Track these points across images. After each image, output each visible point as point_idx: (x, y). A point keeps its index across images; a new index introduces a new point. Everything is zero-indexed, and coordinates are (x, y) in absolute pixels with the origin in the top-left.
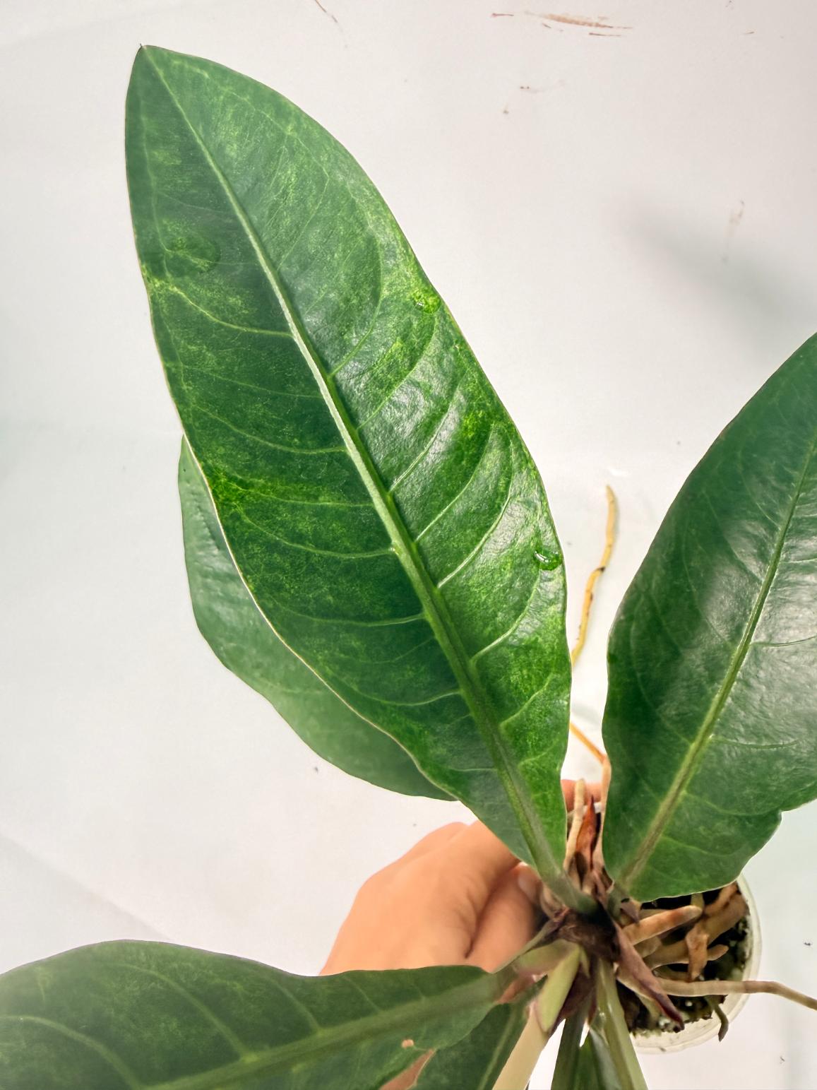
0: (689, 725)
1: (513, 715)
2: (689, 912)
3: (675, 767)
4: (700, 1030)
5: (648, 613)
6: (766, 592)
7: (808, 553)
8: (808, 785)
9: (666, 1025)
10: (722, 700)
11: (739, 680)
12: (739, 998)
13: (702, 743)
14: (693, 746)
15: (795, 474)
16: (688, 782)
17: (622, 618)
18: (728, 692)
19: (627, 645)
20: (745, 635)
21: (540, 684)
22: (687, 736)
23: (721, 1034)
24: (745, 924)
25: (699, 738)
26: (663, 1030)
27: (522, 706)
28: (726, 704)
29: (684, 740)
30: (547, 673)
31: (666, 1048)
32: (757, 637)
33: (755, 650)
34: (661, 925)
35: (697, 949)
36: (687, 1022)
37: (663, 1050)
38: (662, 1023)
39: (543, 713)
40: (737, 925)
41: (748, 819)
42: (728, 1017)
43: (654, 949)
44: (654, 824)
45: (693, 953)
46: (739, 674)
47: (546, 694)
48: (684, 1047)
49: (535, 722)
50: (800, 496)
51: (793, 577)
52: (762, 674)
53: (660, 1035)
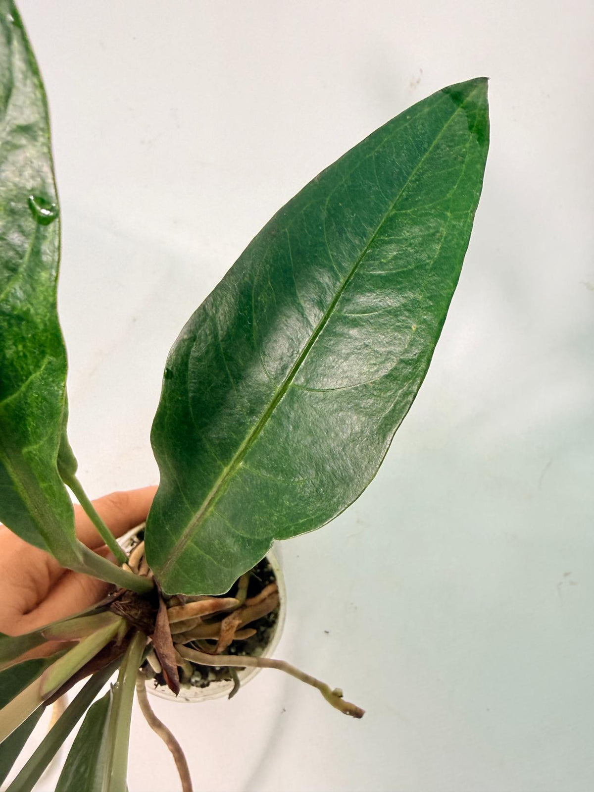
0: (226, 450)
1: (11, 394)
2: (228, 603)
3: (210, 487)
4: (220, 688)
5: (210, 338)
6: (314, 338)
7: (359, 308)
8: (301, 521)
9: (196, 682)
10: (256, 432)
11: (274, 417)
12: (253, 670)
13: (233, 468)
14: (226, 470)
15: (369, 229)
16: (216, 500)
17: (186, 337)
18: (263, 426)
19: (185, 364)
20: (288, 376)
21: (37, 366)
22: (222, 460)
23: (231, 695)
24: (276, 616)
25: (232, 463)
26: (193, 685)
27: (19, 386)
28: (259, 436)
29: (219, 462)
30: (43, 353)
31: (190, 699)
32: (297, 379)
33: (293, 392)
34: (202, 609)
35: (228, 630)
36: (213, 681)
37: (187, 700)
38: (193, 680)
39: (40, 399)
40: (269, 615)
41: (249, 541)
42: (241, 683)
43: (192, 627)
44: (186, 531)
45: (223, 634)
46: (275, 411)
47: (43, 379)
48: (204, 700)
49: (32, 407)
50: (368, 252)
51: (339, 329)
52: (292, 415)
53: (189, 688)
